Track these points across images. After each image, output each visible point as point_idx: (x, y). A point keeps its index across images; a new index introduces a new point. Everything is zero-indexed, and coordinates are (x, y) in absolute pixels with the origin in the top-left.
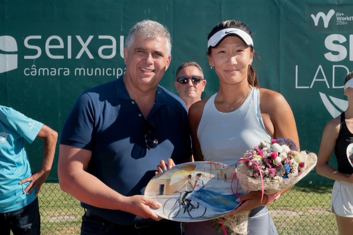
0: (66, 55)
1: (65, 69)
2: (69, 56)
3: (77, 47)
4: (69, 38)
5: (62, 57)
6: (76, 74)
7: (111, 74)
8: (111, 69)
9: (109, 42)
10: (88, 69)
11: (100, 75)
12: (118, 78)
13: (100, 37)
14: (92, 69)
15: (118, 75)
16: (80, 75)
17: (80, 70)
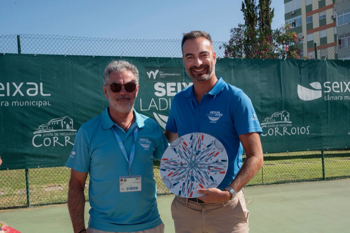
0: (6, 94)
1: (5, 102)
2: (8, 95)
3: (13, 89)
4: (8, 84)
5: (4, 95)
6: (13, 105)
7: (35, 105)
8: (35, 102)
9: (34, 86)
10: (20, 102)
11: (28, 105)
12: (39, 107)
13: (28, 83)
14: (23, 102)
15: (39, 105)
16: (15, 105)
17: (15, 102)
